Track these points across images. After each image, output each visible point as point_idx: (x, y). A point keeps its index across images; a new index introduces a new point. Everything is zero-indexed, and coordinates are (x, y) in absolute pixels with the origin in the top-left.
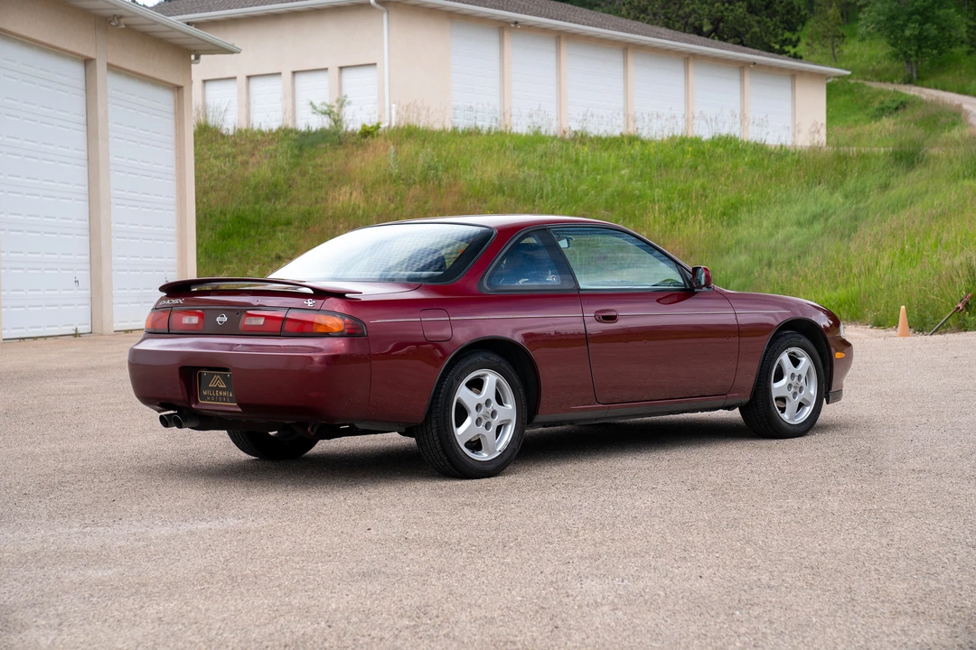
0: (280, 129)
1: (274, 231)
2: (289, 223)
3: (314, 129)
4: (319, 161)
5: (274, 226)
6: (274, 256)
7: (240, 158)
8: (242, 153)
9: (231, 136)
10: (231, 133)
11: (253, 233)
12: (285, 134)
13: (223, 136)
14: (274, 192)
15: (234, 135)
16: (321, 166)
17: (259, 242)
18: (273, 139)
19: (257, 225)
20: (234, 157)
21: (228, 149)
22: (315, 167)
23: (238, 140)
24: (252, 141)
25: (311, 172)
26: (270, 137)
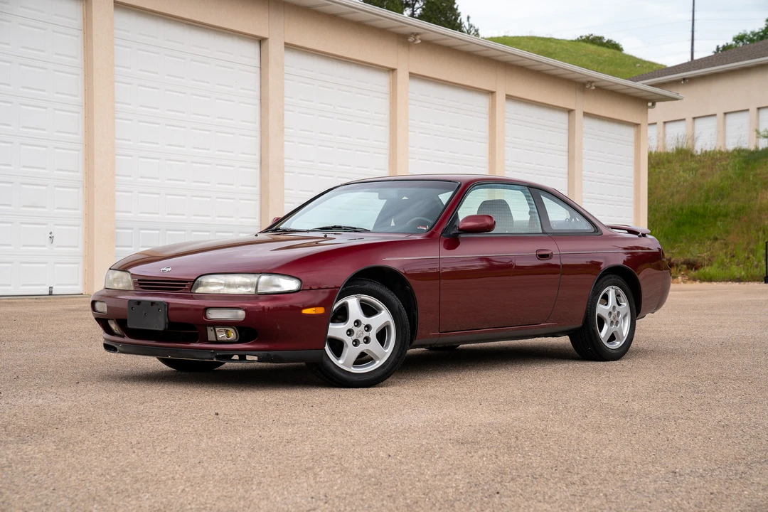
0: (735, 150)
1: (716, 221)
2: (726, 215)
3: (760, 148)
4: (758, 171)
5: (716, 218)
6: (712, 237)
7: (701, 171)
8: (703, 167)
9: (698, 156)
10: (699, 153)
11: (700, 222)
12: (739, 152)
13: (692, 156)
14: (721, 194)
15: (700, 156)
16: (760, 174)
17: (704, 229)
18: (728, 157)
19: (703, 216)
20: (697, 171)
21: (693, 165)
22: (754, 176)
23: (702, 158)
24: (712, 159)
25: (751, 179)
26: (727, 155)
